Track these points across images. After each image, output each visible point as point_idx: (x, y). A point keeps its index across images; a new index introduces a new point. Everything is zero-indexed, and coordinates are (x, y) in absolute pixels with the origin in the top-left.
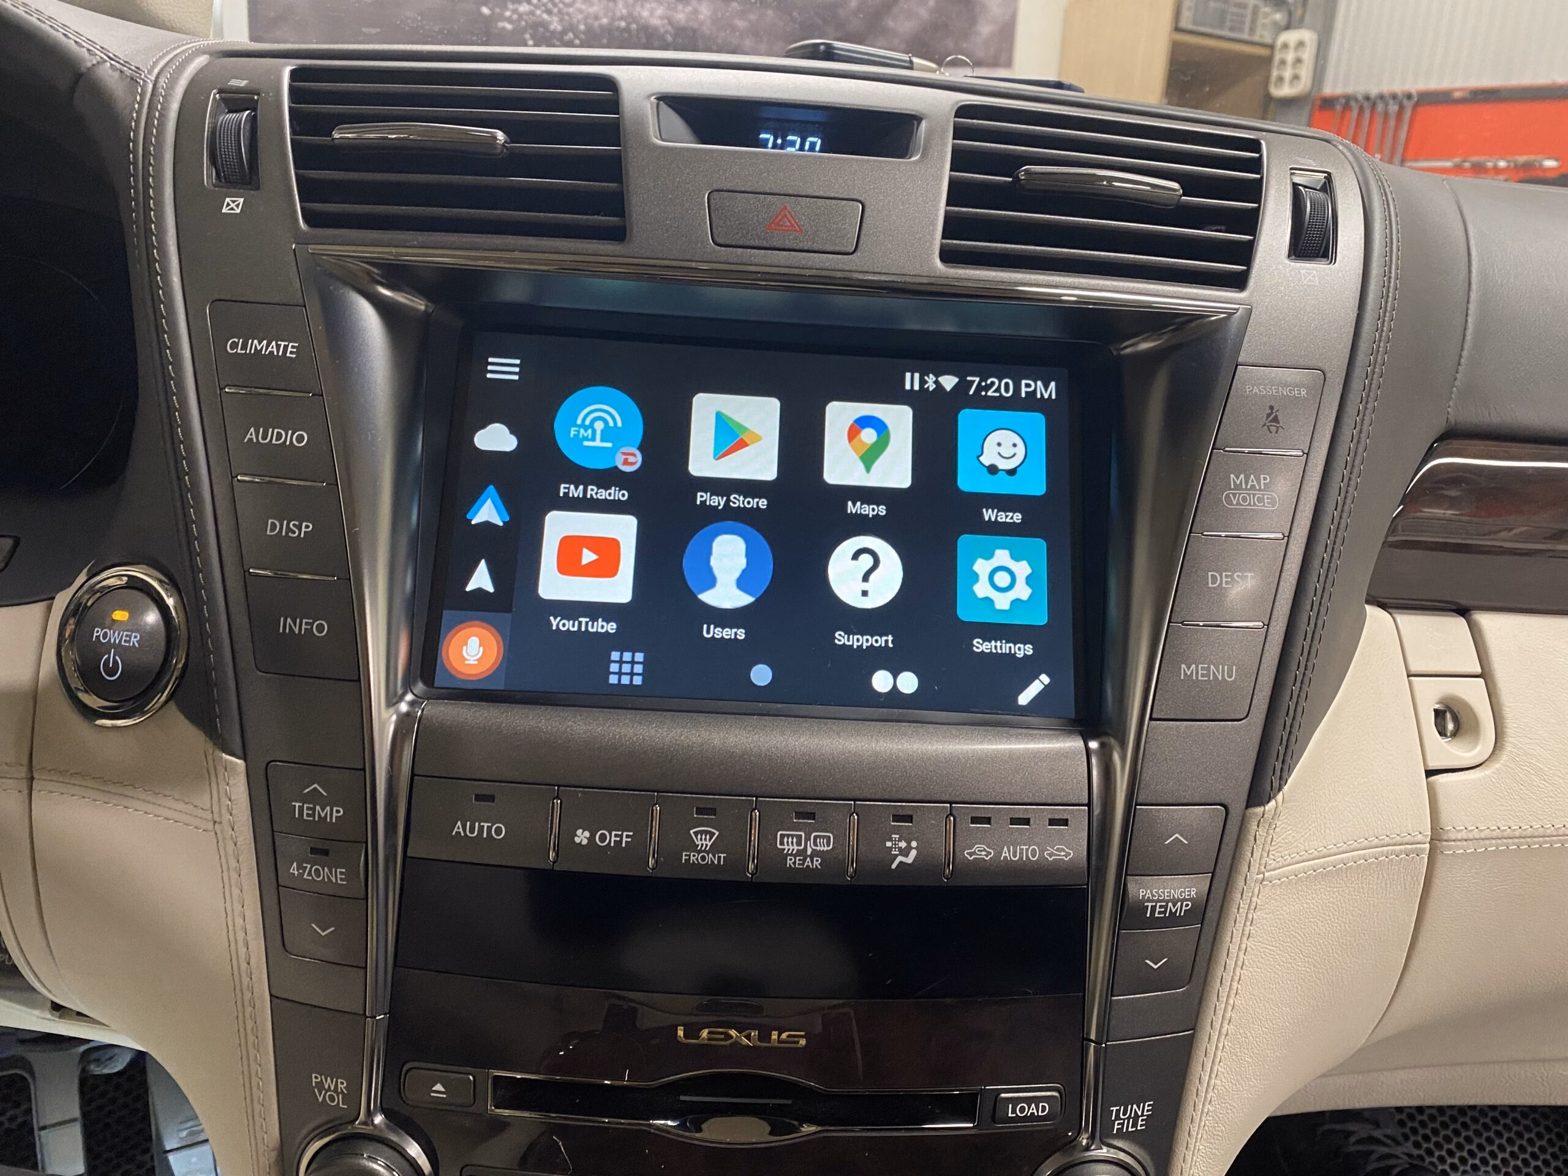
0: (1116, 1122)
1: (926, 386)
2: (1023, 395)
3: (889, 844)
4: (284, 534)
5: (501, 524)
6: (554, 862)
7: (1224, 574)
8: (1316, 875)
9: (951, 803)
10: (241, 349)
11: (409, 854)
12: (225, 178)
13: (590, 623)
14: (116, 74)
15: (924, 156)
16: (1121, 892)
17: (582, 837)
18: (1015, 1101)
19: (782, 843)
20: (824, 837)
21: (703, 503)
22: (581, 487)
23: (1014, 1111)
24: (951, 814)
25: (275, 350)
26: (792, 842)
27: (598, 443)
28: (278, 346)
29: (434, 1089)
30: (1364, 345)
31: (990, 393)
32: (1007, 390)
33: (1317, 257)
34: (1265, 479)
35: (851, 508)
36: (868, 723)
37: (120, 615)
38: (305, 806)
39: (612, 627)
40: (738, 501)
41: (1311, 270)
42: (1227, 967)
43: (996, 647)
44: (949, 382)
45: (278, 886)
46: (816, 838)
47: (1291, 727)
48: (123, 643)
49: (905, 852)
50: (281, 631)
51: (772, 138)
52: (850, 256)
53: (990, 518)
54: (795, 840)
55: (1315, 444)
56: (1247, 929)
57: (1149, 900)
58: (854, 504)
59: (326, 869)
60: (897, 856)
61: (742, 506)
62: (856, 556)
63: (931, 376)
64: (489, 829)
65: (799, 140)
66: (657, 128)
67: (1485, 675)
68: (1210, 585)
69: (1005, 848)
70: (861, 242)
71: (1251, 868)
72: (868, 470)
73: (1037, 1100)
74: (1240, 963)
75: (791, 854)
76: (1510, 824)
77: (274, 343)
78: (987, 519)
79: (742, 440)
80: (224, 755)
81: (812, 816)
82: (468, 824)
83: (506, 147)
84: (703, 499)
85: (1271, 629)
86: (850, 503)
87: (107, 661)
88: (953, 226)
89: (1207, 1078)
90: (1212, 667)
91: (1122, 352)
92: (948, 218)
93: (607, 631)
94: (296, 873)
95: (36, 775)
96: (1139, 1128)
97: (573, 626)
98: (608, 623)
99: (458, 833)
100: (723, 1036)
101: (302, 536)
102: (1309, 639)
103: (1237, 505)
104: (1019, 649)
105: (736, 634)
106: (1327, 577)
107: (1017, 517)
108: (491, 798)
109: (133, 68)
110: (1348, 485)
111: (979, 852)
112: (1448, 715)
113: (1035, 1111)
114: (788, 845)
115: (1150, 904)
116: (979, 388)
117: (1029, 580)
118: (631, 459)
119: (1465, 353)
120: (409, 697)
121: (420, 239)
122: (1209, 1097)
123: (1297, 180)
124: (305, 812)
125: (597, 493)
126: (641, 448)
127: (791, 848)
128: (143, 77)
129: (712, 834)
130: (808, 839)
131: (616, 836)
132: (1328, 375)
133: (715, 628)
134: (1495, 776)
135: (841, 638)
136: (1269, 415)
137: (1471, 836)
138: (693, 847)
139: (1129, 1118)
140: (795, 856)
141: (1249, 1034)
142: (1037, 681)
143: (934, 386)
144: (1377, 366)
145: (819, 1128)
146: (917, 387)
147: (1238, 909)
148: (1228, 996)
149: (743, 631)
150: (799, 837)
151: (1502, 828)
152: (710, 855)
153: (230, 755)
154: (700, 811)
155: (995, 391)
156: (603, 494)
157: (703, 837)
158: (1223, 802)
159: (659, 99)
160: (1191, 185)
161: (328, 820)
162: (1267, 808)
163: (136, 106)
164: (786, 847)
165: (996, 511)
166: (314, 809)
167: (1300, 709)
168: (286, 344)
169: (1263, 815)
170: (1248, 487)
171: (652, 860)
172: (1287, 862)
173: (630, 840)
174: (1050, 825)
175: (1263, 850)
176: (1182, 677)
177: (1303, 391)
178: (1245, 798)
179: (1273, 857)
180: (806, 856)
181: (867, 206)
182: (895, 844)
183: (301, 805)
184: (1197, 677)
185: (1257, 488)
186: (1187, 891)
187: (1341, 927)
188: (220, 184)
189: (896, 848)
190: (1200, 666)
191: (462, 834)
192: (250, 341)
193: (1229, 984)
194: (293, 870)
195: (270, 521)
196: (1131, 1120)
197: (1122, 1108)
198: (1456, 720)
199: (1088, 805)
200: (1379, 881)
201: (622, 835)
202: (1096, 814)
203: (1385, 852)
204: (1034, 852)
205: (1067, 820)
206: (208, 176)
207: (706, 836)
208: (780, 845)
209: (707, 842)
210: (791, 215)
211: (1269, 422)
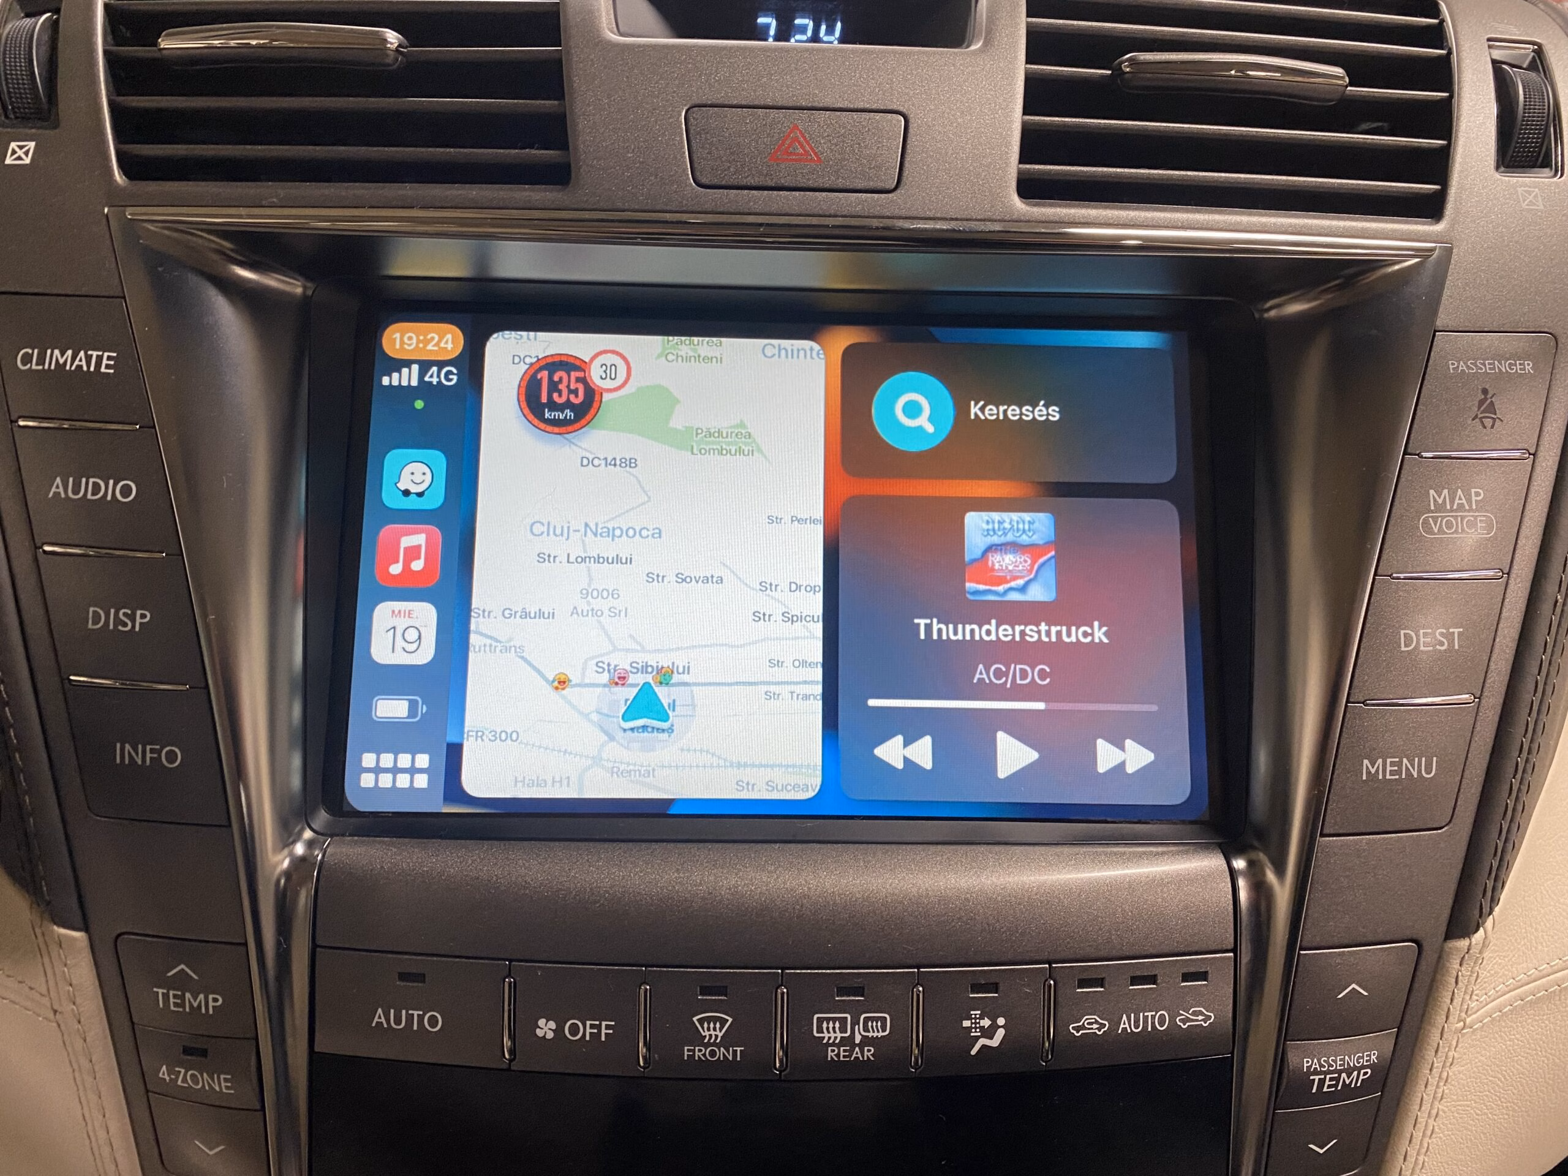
3: (966, 1024)
4: (111, 627)
6: (511, 1061)
7: (1422, 631)
8: (1523, 1005)
9: (1050, 962)
10: (37, 364)
11: (317, 1049)
12: (15, 113)
15: (987, 43)
16: (1281, 1059)
19: (820, 1030)
20: (877, 1019)
24: (1051, 977)
25: (84, 363)
26: (834, 1028)
28: (89, 358)
33: (1534, 167)
34: (1477, 494)
36: (932, 848)
38: (171, 993)
41: (1532, 186)
42: (1414, 1139)
45: (147, 1091)
46: (866, 1020)
47: (1508, 831)
49: (989, 1033)
50: (118, 761)
51: (774, 25)
52: (890, 195)
54: (837, 1025)
55: (1546, 438)
56: (1440, 1090)
57: (1316, 1072)
59: (205, 1075)
60: (977, 1038)
64: (421, 1018)
65: (811, 24)
66: (612, 16)
68: (1403, 649)
69: (1124, 1018)
70: (906, 173)
71: (1451, 1018)
74: (1429, 1133)
75: (834, 1044)
77: (82, 354)
80: (55, 928)
81: (859, 991)
82: (392, 1011)
83: (401, 53)
85: (1483, 701)
88: (1033, 144)
90: (1405, 760)
91: (1266, 315)
92: (1028, 133)
94: (168, 1079)
99: (379, 1024)
101: (137, 629)
102: (1534, 714)
103: (1437, 533)
108: (420, 978)
111: (1091, 1024)
114: (829, 1032)
115: (1317, 1078)
121: (282, 193)
123: (1497, 55)
124: (172, 1000)
127: (832, 1035)
129: (723, 1022)
130: (855, 1022)
131: (592, 1026)
132: (1561, 340)
136: (1481, 402)
138: (699, 1040)
140: (839, 1046)
147: (1431, 1070)
150: (843, 1021)
152: (722, 1049)
153: (65, 927)
154: (706, 991)
157: (712, 1025)
158: (1415, 937)
160: (1358, 69)
161: (204, 1011)
162: (1473, 940)
164: (826, 1035)
166: (183, 997)
167: (1519, 807)
168: (100, 353)
169: (1469, 950)
170: (1455, 507)
171: (642, 1050)
172: (1492, 998)
173: (611, 1031)
174: (1183, 981)
175: (1465, 992)
176: (1364, 778)
177: (1529, 365)
178: (1443, 928)
179: (1476, 998)
180: (853, 1045)
181: (912, 121)
182: (976, 1023)
183: (165, 991)
184: (1384, 775)
185: (1467, 508)
186: (1367, 1056)
187: (1548, 1060)
188: (7, 121)
189: (976, 1028)
190: (1389, 760)
191: (385, 1026)
192: (49, 352)
193: (1413, 1160)
194: (164, 1074)
195: (91, 609)
199: (1234, 951)
201: (600, 1025)
202: (1244, 961)
204: (1162, 1019)
205: (1206, 973)
207: (715, 1024)
208: (818, 1032)
209: (718, 1033)
210: (804, 138)
211: (1483, 412)
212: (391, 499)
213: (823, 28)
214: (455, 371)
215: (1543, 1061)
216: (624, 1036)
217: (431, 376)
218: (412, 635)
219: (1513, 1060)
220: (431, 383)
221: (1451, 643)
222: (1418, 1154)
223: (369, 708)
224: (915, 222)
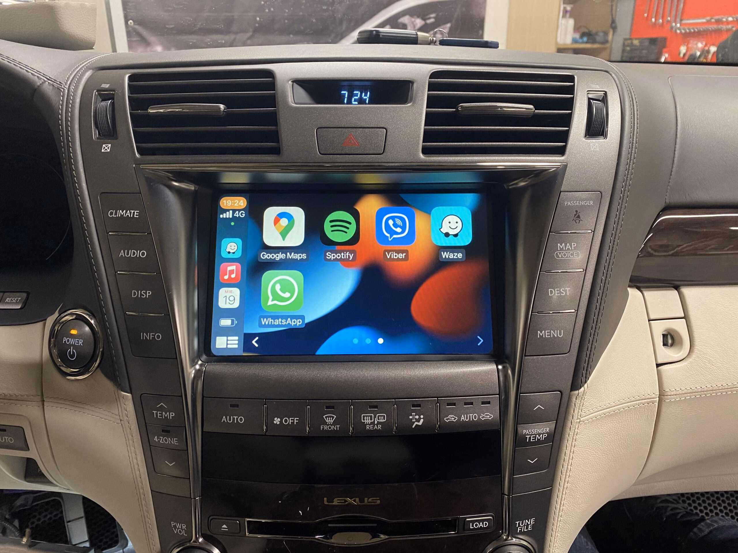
0: (519, 528)
3: (411, 417)
4: (139, 297)
6: (266, 432)
7: (556, 289)
8: (605, 416)
9: (437, 398)
10: (115, 215)
11: (204, 430)
12: (102, 134)
14: (51, 87)
15: (414, 102)
16: (516, 432)
17: (277, 421)
18: (473, 522)
19: (364, 420)
20: (382, 416)
23: (473, 526)
24: (438, 403)
25: (129, 214)
26: (368, 419)
28: (130, 213)
29: (222, 527)
30: (620, 178)
33: (599, 135)
34: (574, 245)
36: (400, 363)
37: (74, 332)
38: (158, 412)
41: (597, 143)
42: (565, 460)
45: (150, 446)
46: (378, 416)
47: (590, 355)
48: (76, 344)
49: (418, 420)
50: (142, 339)
51: (347, 93)
52: (381, 155)
54: (369, 418)
55: (598, 226)
56: (573, 443)
57: (528, 435)
59: (169, 439)
60: (414, 422)
64: (237, 419)
65: (359, 93)
66: (292, 96)
67: (686, 317)
68: (550, 295)
69: (463, 416)
70: (386, 148)
71: (574, 417)
73: (483, 521)
74: (571, 458)
75: (368, 424)
76: (696, 386)
77: (128, 211)
80: (122, 392)
81: (376, 407)
82: (228, 417)
83: (225, 111)
85: (579, 312)
87: (70, 352)
88: (428, 136)
89: (559, 507)
90: (552, 331)
91: (510, 187)
92: (426, 132)
94: (157, 440)
95: (45, 399)
96: (529, 529)
99: (224, 421)
100: (343, 501)
101: (147, 297)
102: (596, 316)
103: (561, 258)
106: (604, 287)
108: (237, 406)
109: (58, 83)
110: (614, 244)
111: (452, 418)
112: (669, 337)
113: (482, 525)
114: (367, 420)
115: (528, 436)
119: (674, 169)
120: (200, 362)
121: (189, 159)
122: (560, 514)
123: (590, 96)
124: (159, 415)
127: (368, 421)
128: (63, 87)
129: (333, 417)
130: (375, 417)
131: (292, 420)
132: (603, 194)
134: (689, 365)
136: (575, 215)
137: (678, 393)
138: (325, 423)
140: (370, 425)
141: (578, 486)
144: (627, 187)
145: (388, 537)
147: (569, 435)
148: (567, 472)
150: (371, 416)
151: (693, 388)
152: (333, 426)
153: (125, 392)
154: (327, 407)
157: (329, 419)
158: (559, 390)
159: (293, 82)
160: (539, 104)
161: (169, 418)
162: (580, 391)
163: (61, 102)
164: (366, 421)
166: (162, 414)
167: (593, 347)
168: (134, 211)
169: (578, 394)
170: (566, 249)
171: (308, 429)
172: (591, 413)
173: (297, 421)
174: (482, 404)
175: (579, 409)
176: (538, 337)
177: (591, 202)
178: (570, 387)
179: (584, 411)
180: (374, 425)
181: (388, 130)
182: (414, 417)
183: (156, 412)
184: (545, 336)
185: (570, 249)
186: (545, 429)
187: (618, 437)
188: (100, 137)
189: (414, 419)
190: (546, 331)
191: (226, 422)
192: (118, 211)
193: (566, 467)
194: (156, 439)
195: (133, 291)
196: (525, 527)
197: (521, 522)
198: (673, 338)
199: (499, 394)
200: (635, 416)
201: (294, 419)
202: (502, 398)
203: (638, 403)
204: (475, 416)
205: (490, 402)
206: (95, 134)
207: (330, 418)
208: (363, 420)
210: (354, 137)
211: (576, 218)
212: (224, 255)
213: (363, 94)
214: (244, 212)
215: (616, 437)
216: (302, 422)
217: (236, 214)
218: (232, 298)
219: (604, 436)
220: (236, 216)
221: (566, 293)
222: (568, 465)
223: (218, 323)
224: (389, 164)
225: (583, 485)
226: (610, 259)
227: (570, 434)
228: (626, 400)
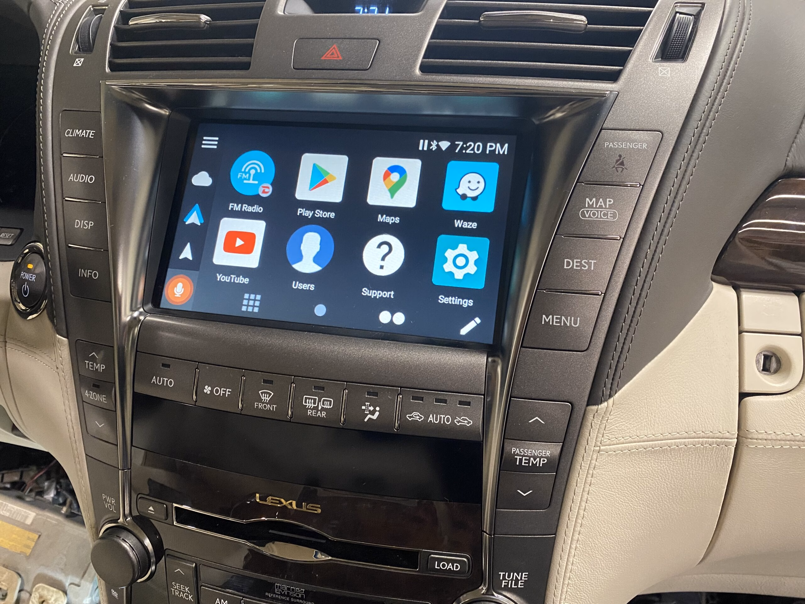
0: (503, 581)
1: (431, 148)
2: (488, 152)
3: (363, 407)
4: (81, 227)
5: (199, 224)
6: (195, 403)
7: (575, 260)
8: (646, 452)
9: (401, 388)
10: (71, 135)
11: (136, 391)
12: (82, 49)
13: (236, 278)
15: (426, 11)
16: (502, 448)
18: (440, 560)
19: (306, 402)
20: (328, 401)
21: (301, 214)
22: (240, 205)
23: (438, 566)
24: (401, 393)
25: (85, 134)
26: (311, 402)
27: (251, 181)
28: (86, 132)
29: (149, 509)
31: (468, 152)
32: (478, 150)
33: (676, 58)
34: (610, 201)
35: (380, 218)
37: (30, 266)
38: (90, 363)
39: (246, 281)
40: (320, 214)
43: (451, 300)
44: (445, 145)
45: (82, 400)
46: (324, 401)
48: (30, 279)
49: (373, 413)
50: (79, 275)
51: (362, 9)
52: (367, 71)
53: (458, 225)
54: (312, 401)
55: (650, 179)
56: (589, 480)
57: (517, 455)
58: (382, 216)
59: (98, 395)
60: (367, 414)
61: (321, 216)
62: (379, 246)
63: (435, 141)
64: (167, 381)
65: (377, 9)
66: (284, 6)
67: (803, 334)
68: (565, 267)
69: (431, 416)
71: (590, 443)
72: (392, 197)
73: (453, 562)
74: (584, 499)
75: (310, 409)
76: (802, 433)
77: (84, 131)
78: (456, 226)
79: (325, 179)
80: (57, 335)
81: (323, 389)
82: (158, 378)
83: (206, 23)
84: (301, 212)
85: (607, 295)
86: (380, 216)
87: (24, 288)
88: (433, 51)
90: (563, 318)
91: (538, 123)
92: (431, 46)
93: (244, 283)
95: (7, 340)
96: (519, 586)
97: (228, 279)
98: (245, 278)
99: (154, 382)
100: (278, 502)
101: (89, 228)
102: (634, 304)
103: (588, 217)
104: (465, 302)
105: (310, 287)
106: (650, 265)
107: (474, 225)
108: (168, 366)
111: (416, 416)
112: (773, 359)
113: (451, 567)
114: (309, 403)
115: (518, 457)
116: (462, 148)
117: (476, 263)
118: (267, 190)
120: (141, 310)
122: (567, 575)
123: (678, 10)
124: (90, 366)
125: (247, 209)
126: (272, 184)
127: (310, 405)
128: (60, 1)
129: (270, 394)
130: (320, 401)
131: (223, 391)
132: (665, 135)
133: (299, 283)
135: (366, 292)
136: (617, 161)
137: (769, 437)
138: (260, 400)
139: (512, 580)
140: (312, 410)
142: (473, 321)
143: (436, 148)
145: (333, 558)
146: (425, 149)
147: (581, 466)
149: (314, 286)
150: (315, 400)
152: (269, 405)
153: (61, 336)
154: (265, 381)
155: (471, 150)
156: (250, 209)
157: (266, 395)
158: (570, 401)
160: (592, 17)
161: (99, 371)
162: (601, 407)
163: (52, 17)
164: (308, 404)
165: (462, 221)
166: (93, 365)
167: (626, 347)
168: (90, 131)
169: (597, 411)
170: (598, 206)
171: (240, 404)
172: (620, 442)
173: (230, 393)
174: (459, 405)
175: (598, 432)
176: (543, 323)
177: (645, 145)
178: (586, 399)
179: (608, 437)
180: (318, 410)
181: (382, 42)
182: (367, 408)
183: (88, 362)
184: (552, 323)
185: (604, 207)
186: (544, 452)
187: (667, 484)
189: (366, 410)
190: (555, 317)
191: (156, 383)
192: (75, 130)
194: (87, 394)
195: (76, 221)
196: (514, 581)
197: (507, 574)
198: (779, 361)
199: (484, 395)
200: (697, 460)
201: (226, 390)
202: (488, 400)
203: (701, 442)
204: (448, 419)
205: (470, 403)
206: (73, 47)
209: (267, 398)
210: (337, 49)
211: (617, 165)
215: (664, 485)
216: (234, 395)
219: (643, 479)
221: (590, 267)
225: (607, 543)
226: (664, 226)
227: (583, 464)
228: (681, 434)
